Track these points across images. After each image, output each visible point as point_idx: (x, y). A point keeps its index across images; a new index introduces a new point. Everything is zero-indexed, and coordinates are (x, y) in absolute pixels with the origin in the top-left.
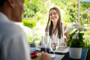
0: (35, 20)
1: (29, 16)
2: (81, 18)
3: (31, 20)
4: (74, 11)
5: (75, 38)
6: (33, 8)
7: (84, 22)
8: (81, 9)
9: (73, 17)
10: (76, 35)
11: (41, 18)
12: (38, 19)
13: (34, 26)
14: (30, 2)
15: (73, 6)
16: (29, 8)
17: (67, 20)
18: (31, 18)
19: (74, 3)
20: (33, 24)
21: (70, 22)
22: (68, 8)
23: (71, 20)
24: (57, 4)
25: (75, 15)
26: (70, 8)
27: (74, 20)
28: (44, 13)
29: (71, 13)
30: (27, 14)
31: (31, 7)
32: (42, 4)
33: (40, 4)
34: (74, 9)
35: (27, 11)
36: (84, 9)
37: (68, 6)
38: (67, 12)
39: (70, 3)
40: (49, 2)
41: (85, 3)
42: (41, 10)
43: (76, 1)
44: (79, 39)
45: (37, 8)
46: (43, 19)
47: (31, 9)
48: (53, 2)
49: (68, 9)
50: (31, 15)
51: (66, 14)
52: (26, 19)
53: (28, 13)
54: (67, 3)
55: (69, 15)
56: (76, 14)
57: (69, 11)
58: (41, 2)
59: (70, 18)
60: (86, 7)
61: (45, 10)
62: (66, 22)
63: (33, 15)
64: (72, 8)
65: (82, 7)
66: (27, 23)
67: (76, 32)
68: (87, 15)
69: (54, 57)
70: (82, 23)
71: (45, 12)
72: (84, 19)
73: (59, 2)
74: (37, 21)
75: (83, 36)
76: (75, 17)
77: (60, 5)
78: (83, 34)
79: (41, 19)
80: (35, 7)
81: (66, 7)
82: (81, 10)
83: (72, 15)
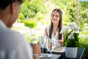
0: (36, 20)
1: (30, 16)
2: (81, 17)
3: (32, 20)
4: (74, 11)
5: (71, 38)
6: (34, 9)
7: (83, 21)
8: (81, 8)
9: (73, 17)
10: (72, 35)
11: (41, 18)
12: (39, 19)
13: (35, 26)
14: (31, 3)
15: (73, 6)
16: (30, 9)
17: (67, 20)
18: (32, 19)
19: (74, 3)
20: (34, 25)
21: (70, 22)
22: (68, 8)
23: (71, 20)
24: (57, 4)
25: (74, 15)
26: (69, 8)
27: (74, 20)
28: (44, 13)
29: (71, 13)
30: (28, 15)
31: (32, 8)
32: (42, 5)
33: (40, 4)
34: (73, 9)
35: (28, 12)
36: (84, 9)
37: (68, 6)
38: (67, 12)
39: (70, 3)
40: (49, 3)
41: (84, 2)
42: (41, 11)
43: (75, 1)
44: (74, 38)
45: (37, 9)
46: (43, 19)
47: (32, 10)
48: (53, 3)
49: (67, 10)
50: (32, 16)
51: (66, 14)
52: (27, 20)
53: (29, 13)
54: (67, 4)
55: (69, 15)
56: (76, 14)
57: (69, 11)
58: (42, 3)
59: (70, 18)
60: (86, 7)
61: (46, 10)
62: (66, 21)
63: (34, 16)
64: (72, 8)
65: (82, 6)
66: (28, 24)
67: (72, 32)
68: (86, 14)
69: (51, 56)
70: (82, 23)
71: (46, 13)
72: (84, 19)
73: (59, 2)
74: (38, 21)
75: (78, 35)
76: (74, 16)
77: (60, 5)
78: (78, 34)
79: (42, 20)
80: (36, 7)
81: (66, 7)
82: (81, 10)
83: (72, 15)
